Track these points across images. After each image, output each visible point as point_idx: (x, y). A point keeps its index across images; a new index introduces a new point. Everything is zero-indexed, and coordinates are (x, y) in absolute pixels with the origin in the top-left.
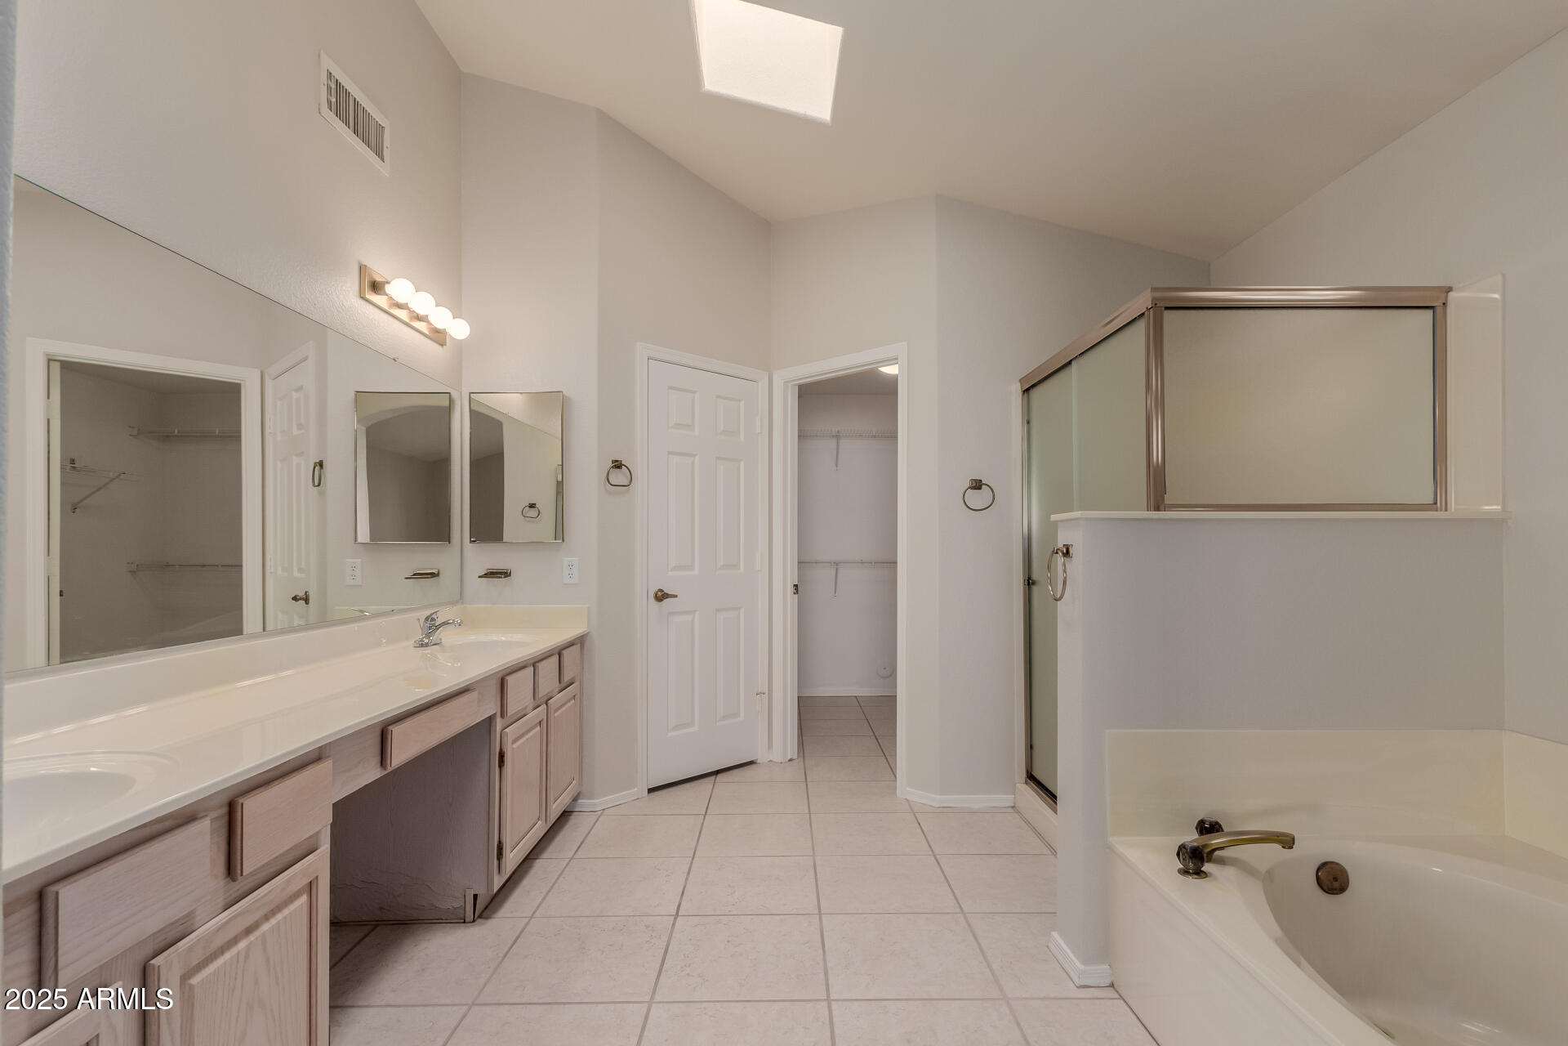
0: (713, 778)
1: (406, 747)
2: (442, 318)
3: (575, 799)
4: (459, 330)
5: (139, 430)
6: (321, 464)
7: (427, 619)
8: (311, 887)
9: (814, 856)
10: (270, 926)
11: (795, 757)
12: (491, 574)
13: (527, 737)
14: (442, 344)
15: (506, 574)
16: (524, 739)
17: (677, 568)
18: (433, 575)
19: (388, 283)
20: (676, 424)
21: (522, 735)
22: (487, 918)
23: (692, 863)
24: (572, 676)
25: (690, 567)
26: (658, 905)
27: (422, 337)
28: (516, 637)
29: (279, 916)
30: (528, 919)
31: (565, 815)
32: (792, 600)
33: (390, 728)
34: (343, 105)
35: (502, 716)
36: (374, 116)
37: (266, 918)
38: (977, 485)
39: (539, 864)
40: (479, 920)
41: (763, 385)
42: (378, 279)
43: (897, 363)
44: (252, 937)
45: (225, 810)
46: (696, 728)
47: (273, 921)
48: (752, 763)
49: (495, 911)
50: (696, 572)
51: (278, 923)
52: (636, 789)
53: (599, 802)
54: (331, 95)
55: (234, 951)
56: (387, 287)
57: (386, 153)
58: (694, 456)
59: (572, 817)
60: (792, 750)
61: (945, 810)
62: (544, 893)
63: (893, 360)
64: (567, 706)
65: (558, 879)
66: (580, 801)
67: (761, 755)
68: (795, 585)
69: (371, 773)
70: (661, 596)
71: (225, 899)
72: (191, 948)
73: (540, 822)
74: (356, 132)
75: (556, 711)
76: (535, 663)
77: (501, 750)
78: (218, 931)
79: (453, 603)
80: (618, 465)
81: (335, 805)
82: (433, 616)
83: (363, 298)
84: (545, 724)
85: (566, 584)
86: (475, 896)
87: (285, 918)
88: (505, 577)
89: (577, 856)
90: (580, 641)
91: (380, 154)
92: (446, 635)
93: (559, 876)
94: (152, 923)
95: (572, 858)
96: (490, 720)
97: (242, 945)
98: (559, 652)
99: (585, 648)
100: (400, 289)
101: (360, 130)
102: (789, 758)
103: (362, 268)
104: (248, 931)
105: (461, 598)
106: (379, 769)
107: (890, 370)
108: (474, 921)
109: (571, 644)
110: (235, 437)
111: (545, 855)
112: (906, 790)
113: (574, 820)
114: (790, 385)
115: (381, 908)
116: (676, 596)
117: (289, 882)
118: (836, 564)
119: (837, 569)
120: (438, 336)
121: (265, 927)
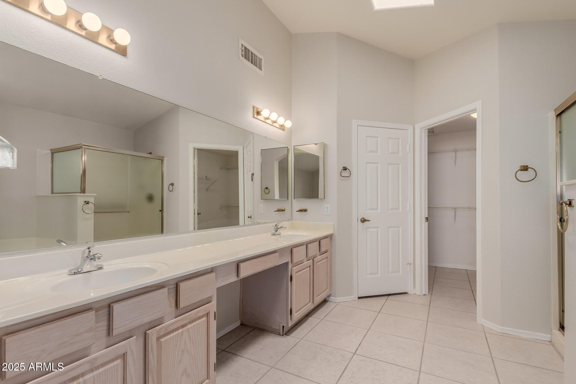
0: (386, 297)
1: (246, 271)
2: (281, 121)
3: (329, 296)
4: (288, 124)
5: (221, 167)
6: (253, 174)
7: (275, 226)
8: (208, 315)
9: (424, 342)
10: (191, 326)
11: (427, 293)
12: (301, 211)
13: (303, 271)
14: (284, 130)
15: (305, 210)
16: (301, 272)
17: (370, 209)
18: (283, 210)
19: (262, 111)
20: (370, 151)
21: (301, 271)
22: (288, 335)
23: (367, 332)
24: (327, 249)
25: (377, 209)
26: (349, 347)
27: (277, 129)
28: (305, 234)
29: (195, 323)
30: (300, 339)
31: (325, 301)
32: (425, 225)
33: (240, 264)
34: (248, 55)
35: (291, 263)
36: (258, 56)
37: (190, 323)
38: (525, 168)
39: (311, 319)
40: (285, 336)
41: (410, 131)
42: (259, 110)
43: (476, 112)
44: (184, 329)
45: (175, 286)
46: (379, 275)
47: (192, 325)
48: (406, 293)
49: (291, 333)
50: (379, 211)
51: (194, 325)
52: (353, 296)
53: (338, 299)
54: (243, 52)
55: (177, 332)
56: (261, 112)
57: (263, 67)
58: (378, 163)
59: (327, 303)
60: (425, 290)
61: (504, 335)
62: (309, 331)
63: (474, 111)
64: (323, 261)
65: (315, 326)
66: (331, 297)
67: (410, 290)
68: (426, 218)
69: (233, 279)
70: (363, 221)
71: (176, 315)
72: (160, 329)
73: (310, 304)
74: (252, 62)
75: (317, 262)
76: (307, 244)
77: (291, 275)
78: (171, 325)
79: (288, 220)
80: (345, 169)
81: (217, 288)
82: (277, 225)
83: (254, 117)
84: (313, 268)
85: (326, 215)
86: (283, 327)
87: (197, 324)
88: (304, 212)
89: (324, 319)
90: (330, 237)
91: (260, 68)
92: (282, 232)
93: (316, 325)
94: (146, 319)
95: (322, 319)
96: (287, 263)
97: (180, 331)
98: (319, 241)
99: (333, 239)
100: (265, 113)
101: (253, 62)
102: (424, 294)
103: (254, 107)
104: (183, 326)
105: (291, 219)
106: (237, 277)
107: (474, 115)
108: (283, 335)
109: (326, 237)
110: (237, 168)
111: (314, 316)
112: (481, 319)
113: (327, 304)
114: (423, 129)
115: (256, 323)
116: (369, 221)
117: (198, 312)
118: (455, 209)
119: (455, 211)
120: (282, 127)
121: (189, 326)
